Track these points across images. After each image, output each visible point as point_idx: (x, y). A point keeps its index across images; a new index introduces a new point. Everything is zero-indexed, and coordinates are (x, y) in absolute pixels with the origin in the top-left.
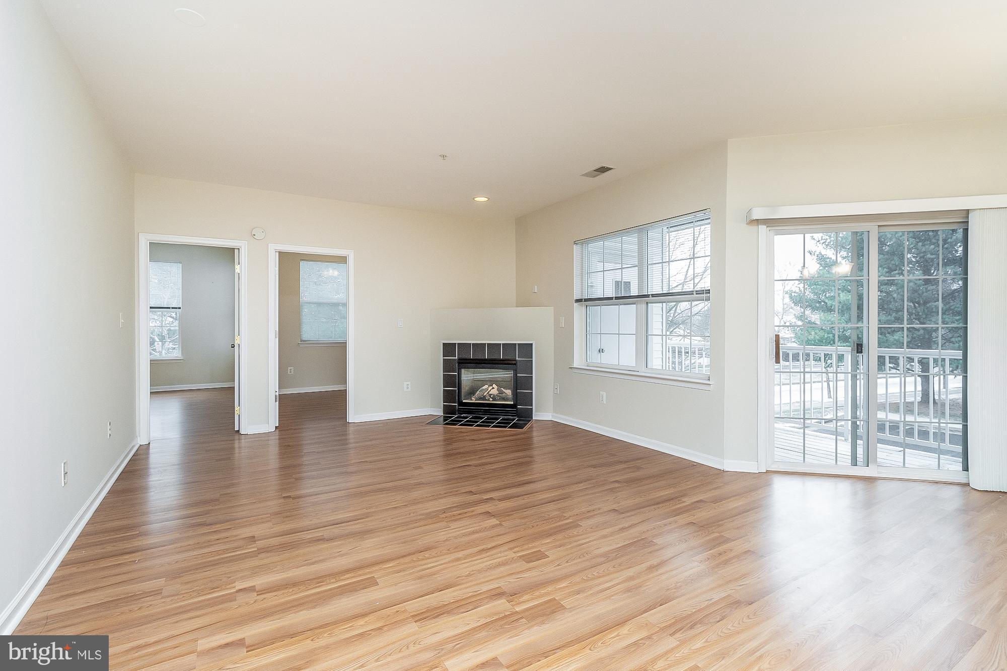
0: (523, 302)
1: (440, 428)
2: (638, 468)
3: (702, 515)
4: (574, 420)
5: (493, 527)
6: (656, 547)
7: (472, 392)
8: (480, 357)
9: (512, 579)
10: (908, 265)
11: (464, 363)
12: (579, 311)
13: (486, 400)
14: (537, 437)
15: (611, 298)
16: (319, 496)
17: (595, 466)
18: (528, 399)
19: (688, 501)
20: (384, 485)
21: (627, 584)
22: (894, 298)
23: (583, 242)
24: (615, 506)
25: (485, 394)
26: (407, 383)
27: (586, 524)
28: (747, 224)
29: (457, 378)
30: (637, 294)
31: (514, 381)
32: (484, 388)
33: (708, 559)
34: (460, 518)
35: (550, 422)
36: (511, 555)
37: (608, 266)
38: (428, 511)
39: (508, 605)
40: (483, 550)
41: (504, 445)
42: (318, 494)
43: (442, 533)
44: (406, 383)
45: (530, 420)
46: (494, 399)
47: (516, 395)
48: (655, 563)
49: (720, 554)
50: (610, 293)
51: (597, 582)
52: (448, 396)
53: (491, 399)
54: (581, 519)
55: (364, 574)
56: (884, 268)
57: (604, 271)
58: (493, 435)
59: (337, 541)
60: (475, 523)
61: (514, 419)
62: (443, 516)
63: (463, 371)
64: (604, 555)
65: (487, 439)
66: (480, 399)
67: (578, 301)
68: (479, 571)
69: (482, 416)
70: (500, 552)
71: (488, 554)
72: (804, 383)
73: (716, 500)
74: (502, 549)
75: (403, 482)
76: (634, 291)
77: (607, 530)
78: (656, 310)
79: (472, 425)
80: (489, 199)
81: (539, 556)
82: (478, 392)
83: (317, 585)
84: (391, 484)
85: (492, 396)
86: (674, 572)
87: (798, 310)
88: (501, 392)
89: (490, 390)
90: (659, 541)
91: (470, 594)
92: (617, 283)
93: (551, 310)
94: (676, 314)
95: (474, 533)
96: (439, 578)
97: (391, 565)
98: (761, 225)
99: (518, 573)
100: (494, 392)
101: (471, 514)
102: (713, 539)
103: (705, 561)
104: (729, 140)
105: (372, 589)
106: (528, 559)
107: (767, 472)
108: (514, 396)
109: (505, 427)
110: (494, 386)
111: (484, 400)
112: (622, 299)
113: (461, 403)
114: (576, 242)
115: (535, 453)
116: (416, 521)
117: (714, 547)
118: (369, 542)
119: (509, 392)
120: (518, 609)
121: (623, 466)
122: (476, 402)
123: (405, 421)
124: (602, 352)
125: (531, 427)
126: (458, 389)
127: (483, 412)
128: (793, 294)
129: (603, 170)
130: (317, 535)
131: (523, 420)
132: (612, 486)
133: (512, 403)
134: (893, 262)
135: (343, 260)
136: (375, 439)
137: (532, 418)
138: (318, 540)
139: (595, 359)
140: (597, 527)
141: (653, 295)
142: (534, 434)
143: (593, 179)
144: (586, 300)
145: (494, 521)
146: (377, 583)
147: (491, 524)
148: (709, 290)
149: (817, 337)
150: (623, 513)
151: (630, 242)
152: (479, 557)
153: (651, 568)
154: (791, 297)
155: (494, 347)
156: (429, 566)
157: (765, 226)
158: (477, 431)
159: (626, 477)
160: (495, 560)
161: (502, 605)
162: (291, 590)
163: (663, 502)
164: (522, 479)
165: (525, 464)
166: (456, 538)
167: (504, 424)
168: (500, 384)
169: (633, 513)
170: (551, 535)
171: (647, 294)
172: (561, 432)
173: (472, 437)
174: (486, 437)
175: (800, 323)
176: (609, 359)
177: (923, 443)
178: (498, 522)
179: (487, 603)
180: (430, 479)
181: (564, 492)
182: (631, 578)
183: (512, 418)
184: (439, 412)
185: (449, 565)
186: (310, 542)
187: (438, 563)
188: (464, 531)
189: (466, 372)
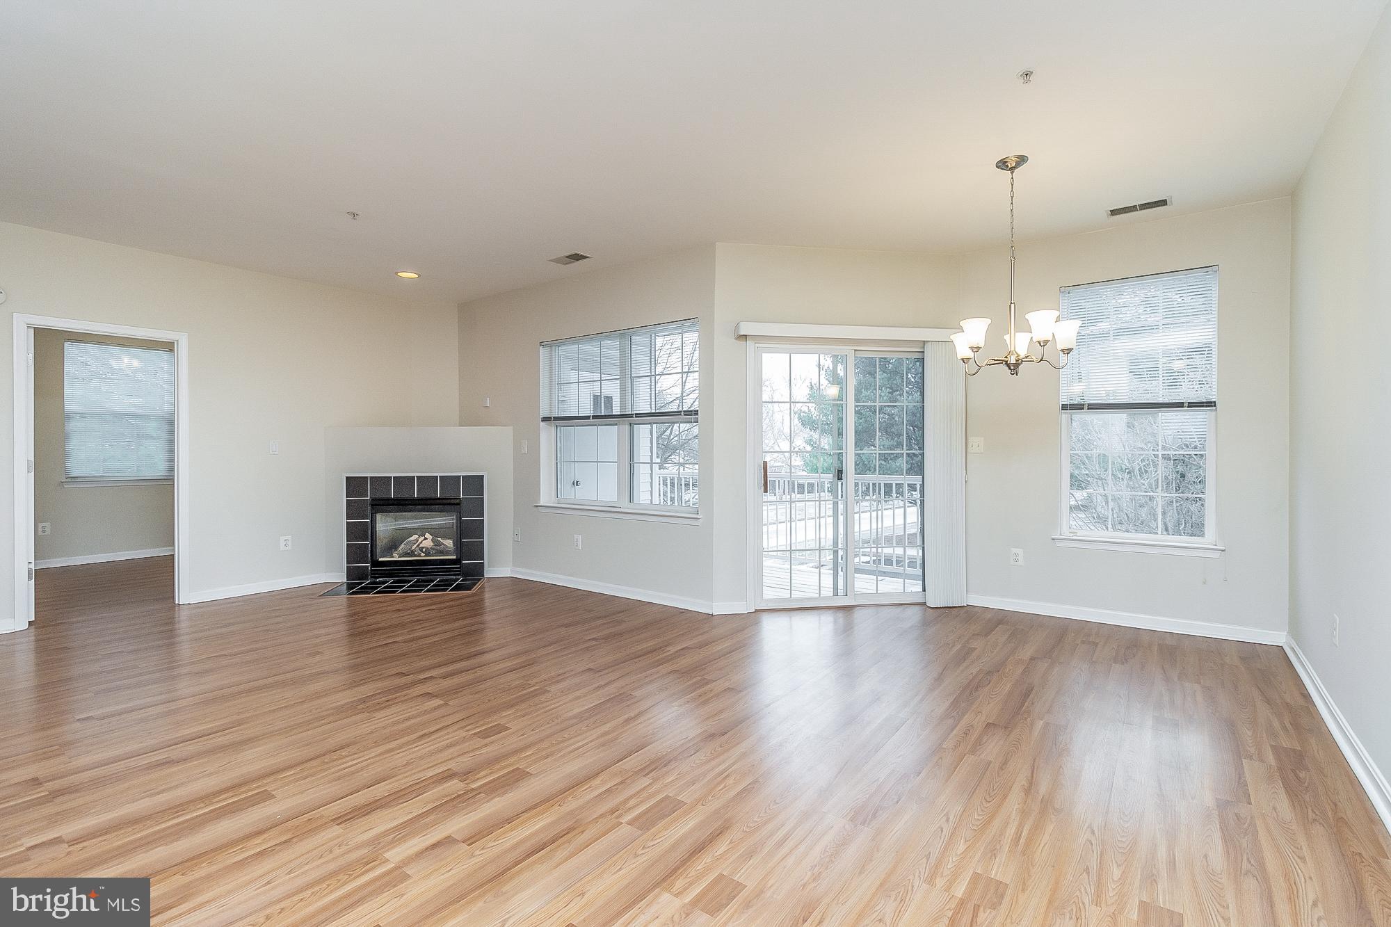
0: (469, 419)
1: (343, 600)
2: (620, 622)
3: (685, 662)
4: (539, 573)
5: (436, 708)
6: (635, 700)
7: (393, 546)
8: (405, 496)
9: (465, 758)
10: (907, 387)
11: (383, 504)
12: (547, 434)
13: (415, 556)
14: (489, 598)
15: (588, 418)
16: (147, 710)
17: (567, 626)
18: (478, 551)
19: (672, 650)
20: (265, 681)
21: (602, 740)
22: (896, 421)
23: (552, 344)
24: (590, 666)
25: (414, 547)
26: (286, 538)
27: (553, 689)
28: (736, 339)
29: (370, 527)
30: (619, 413)
31: (457, 526)
32: (412, 538)
33: (688, 702)
34: (389, 705)
35: (508, 580)
36: (462, 734)
37: (584, 375)
38: (338, 704)
39: (462, 785)
40: (425, 735)
41: (443, 613)
42: (145, 708)
43: (364, 726)
44: (283, 538)
45: (479, 580)
46: (427, 554)
47: (459, 546)
48: (633, 715)
49: (700, 696)
50: (587, 410)
51: (568, 743)
52: (354, 554)
53: (423, 554)
54: (550, 685)
55: (249, 791)
56: (887, 388)
57: (578, 382)
58: (429, 601)
59: (196, 760)
60: (411, 708)
61: (457, 580)
62: (363, 706)
63: (379, 516)
64: (575, 717)
65: (418, 607)
66: (407, 554)
67: (545, 419)
68: (422, 758)
69: (409, 578)
70: (448, 734)
71: (430, 739)
72: (820, 518)
73: (701, 646)
74: (450, 730)
75: (293, 674)
76: (616, 410)
77: (581, 691)
78: (643, 432)
79: (394, 592)
80: (419, 276)
81: (501, 729)
82: (403, 546)
83: (175, 815)
84: (271, 680)
85: (424, 550)
86: (651, 720)
87: (807, 433)
88: (437, 544)
89: (421, 542)
90: (638, 693)
91: (411, 783)
92: (596, 399)
93: (509, 430)
94: (672, 437)
95: (409, 718)
96: (365, 775)
97: (291, 773)
98: (749, 340)
99: (473, 751)
100: (428, 542)
101: (403, 699)
102: (695, 683)
103: (685, 704)
104: (717, 243)
105: (266, 803)
106: (485, 734)
107: (756, 611)
108: (457, 547)
109: (445, 590)
110: (427, 535)
111: (411, 556)
112: (602, 418)
113: (375, 563)
114: (542, 344)
115: (488, 618)
116: (323, 718)
117: (695, 690)
118: (250, 753)
119: (449, 543)
120: (474, 786)
121: (601, 621)
122: (399, 559)
123: (282, 594)
124: (577, 485)
125: (483, 587)
126: (371, 542)
127: (410, 573)
128: (802, 414)
129: (577, 257)
130: (161, 757)
131: (469, 580)
132: (586, 645)
133: (455, 557)
134: (895, 382)
135: (169, 347)
136: (234, 624)
137: (483, 576)
138: (163, 764)
139: (570, 494)
140: (568, 689)
141: (638, 415)
142: (487, 596)
143: (565, 266)
144: (556, 419)
145: (438, 702)
146: (273, 795)
147: (431, 707)
148: (698, 411)
149: (826, 465)
150: (599, 671)
151: (611, 348)
152: (419, 743)
153: (628, 721)
154: (800, 418)
155: (427, 481)
156: (348, 765)
157: (754, 342)
158: (401, 598)
159: (605, 632)
160: (441, 743)
161: (455, 786)
162: (130, 829)
163: (644, 655)
164: (472, 650)
165: (473, 633)
166: (384, 728)
167: (444, 586)
168: (436, 533)
169: (610, 670)
170: (512, 706)
171: (630, 413)
172: (523, 590)
173: (398, 607)
174: (419, 604)
175: (809, 448)
176: (585, 494)
177: (888, 568)
178: (442, 702)
179: (434, 788)
180: (335, 665)
181: (528, 658)
182: (606, 733)
183: (454, 577)
184: (341, 577)
185: (378, 758)
186: (147, 769)
187: (363, 759)
188: (396, 719)
189: (383, 517)
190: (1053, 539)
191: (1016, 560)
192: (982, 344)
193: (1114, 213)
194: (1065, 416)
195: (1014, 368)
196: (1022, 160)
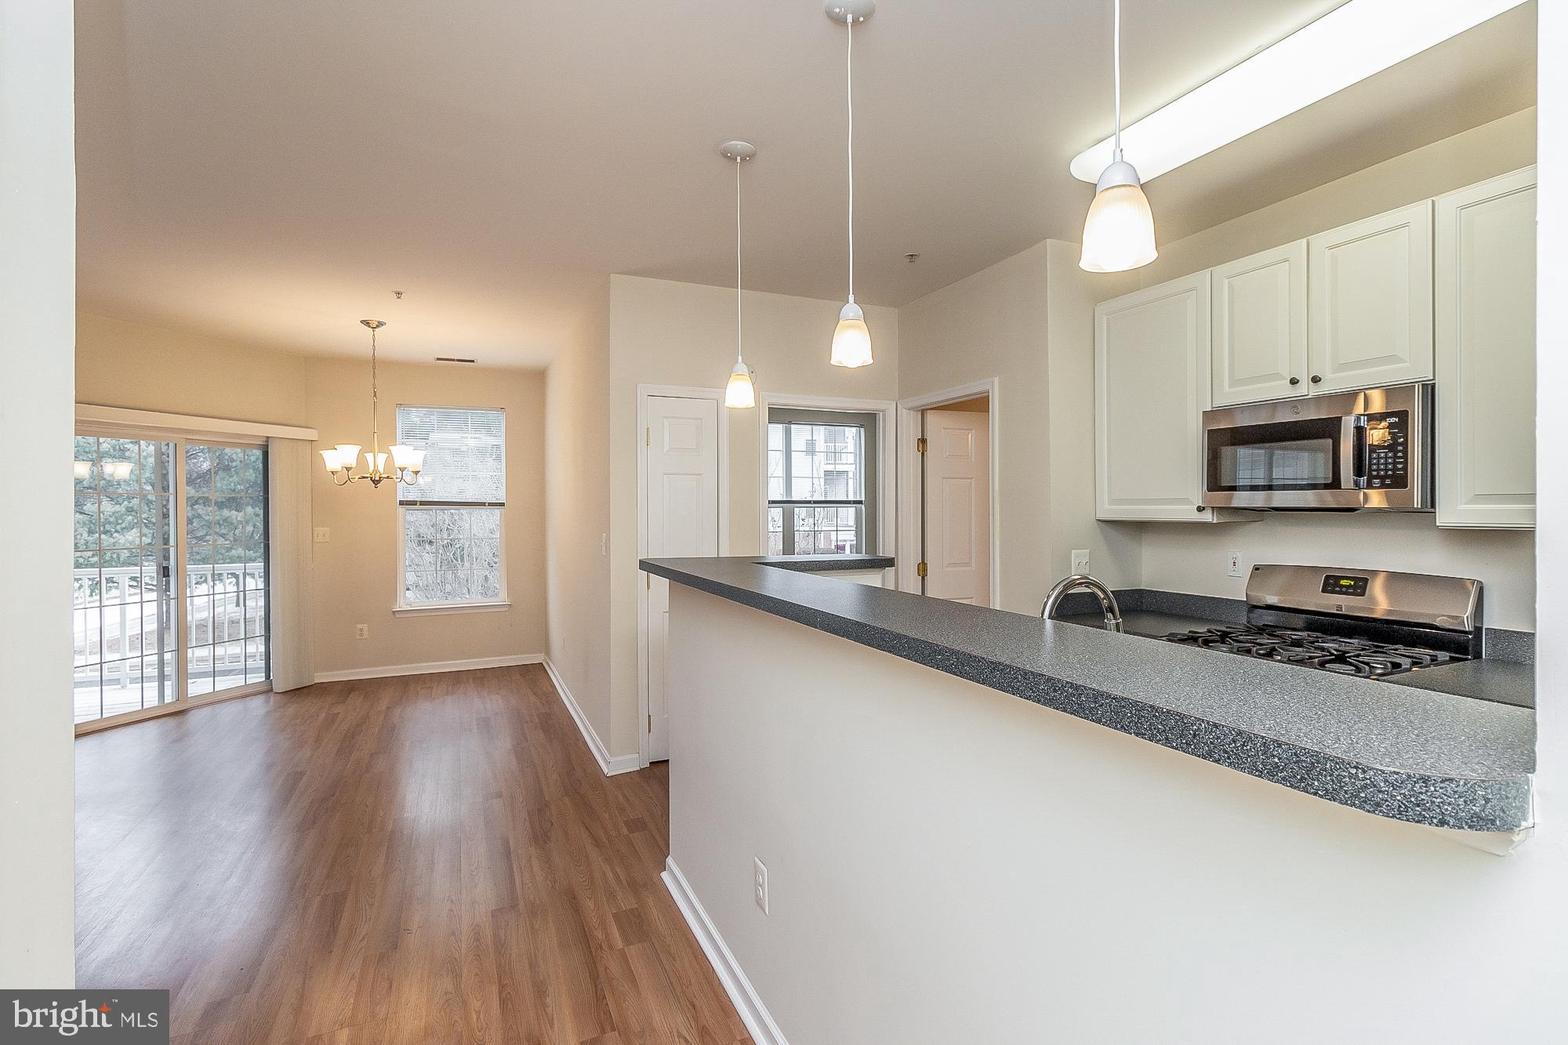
190: (394, 612)
191: (361, 635)
192: (354, 465)
193: (438, 359)
194: (401, 509)
195: (376, 482)
196: (380, 324)
